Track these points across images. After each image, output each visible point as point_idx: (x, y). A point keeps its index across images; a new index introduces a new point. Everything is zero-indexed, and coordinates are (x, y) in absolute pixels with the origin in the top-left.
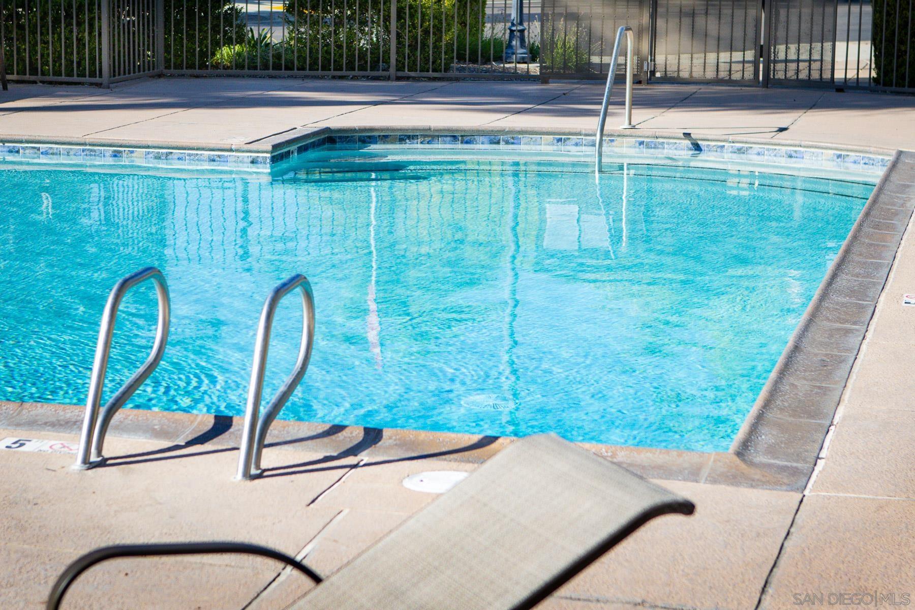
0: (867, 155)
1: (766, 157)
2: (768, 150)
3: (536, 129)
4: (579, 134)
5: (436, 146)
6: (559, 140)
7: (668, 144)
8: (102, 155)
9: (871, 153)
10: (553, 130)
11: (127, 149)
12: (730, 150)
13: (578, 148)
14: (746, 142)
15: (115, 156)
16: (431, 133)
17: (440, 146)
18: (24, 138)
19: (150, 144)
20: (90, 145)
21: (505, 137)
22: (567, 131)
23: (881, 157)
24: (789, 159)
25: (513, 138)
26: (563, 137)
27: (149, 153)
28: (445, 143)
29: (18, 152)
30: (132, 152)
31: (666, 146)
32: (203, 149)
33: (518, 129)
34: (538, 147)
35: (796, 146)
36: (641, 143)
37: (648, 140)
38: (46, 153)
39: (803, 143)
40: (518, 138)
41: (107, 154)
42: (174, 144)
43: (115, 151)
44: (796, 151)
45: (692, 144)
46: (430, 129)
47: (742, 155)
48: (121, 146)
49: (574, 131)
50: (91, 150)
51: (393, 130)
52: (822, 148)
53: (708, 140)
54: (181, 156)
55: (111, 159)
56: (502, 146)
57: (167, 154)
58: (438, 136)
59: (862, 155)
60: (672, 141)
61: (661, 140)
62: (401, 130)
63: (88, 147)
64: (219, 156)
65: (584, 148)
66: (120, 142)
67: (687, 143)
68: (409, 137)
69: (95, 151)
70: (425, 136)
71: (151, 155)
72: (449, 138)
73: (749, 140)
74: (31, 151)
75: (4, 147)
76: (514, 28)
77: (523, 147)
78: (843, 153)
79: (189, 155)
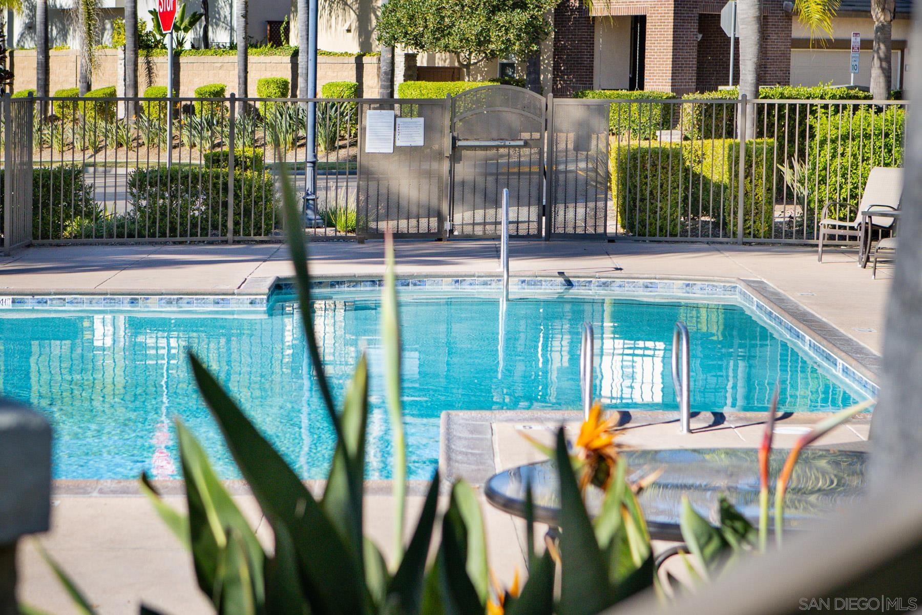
0: (711, 283)
1: (626, 289)
2: (628, 283)
3: (439, 274)
4: (474, 276)
5: (358, 289)
6: (457, 281)
7: (545, 281)
8: (120, 302)
9: (714, 281)
10: (453, 274)
11: (143, 297)
12: (597, 284)
13: (472, 287)
14: (610, 278)
15: (132, 303)
16: (356, 279)
17: (362, 289)
18: (53, 291)
19: (164, 291)
20: (111, 294)
21: (413, 281)
22: (464, 274)
23: (722, 284)
24: (646, 289)
25: (419, 281)
26: (460, 279)
27: (162, 299)
28: (366, 286)
29: (46, 302)
30: (147, 299)
31: (543, 283)
32: (210, 294)
33: (424, 274)
34: (440, 287)
35: (651, 278)
36: (523, 282)
37: (529, 279)
38: (71, 302)
39: (658, 276)
40: (423, 281)
41: (126, 301)
42: (185, 291)
43: (132, 299)
44: (651, 283)
45: (565, 280)
46: (355, 276)
47: (606, 288)
48: (138, 294)
49: (469, 274)
50: (111, 299)
51: (326, 277)
52: (674, 279)
53: (579, 277)
54: (189, 300)
55: (128, 305)
56: (411, 287)
57: (178, 300)
58: (361, 282)
59: (706, 283)
60: (548, 279)
61: (539, 279)
62: (332, 277)
63: (108, 296)
64: (223, 299)
65: (477, 287)
66: (138, 291)
67: (561, 280)
68: (338, 283)
69: (114, 299)
70: (350, 282)
71: (163, 301)
72: (369, 283)
73: (612, 275)
74: (58, 301)
75: (34, 299)
76: (308, 198)
77: (428, 287)
78: (691, 282)
79: (197, 299)
